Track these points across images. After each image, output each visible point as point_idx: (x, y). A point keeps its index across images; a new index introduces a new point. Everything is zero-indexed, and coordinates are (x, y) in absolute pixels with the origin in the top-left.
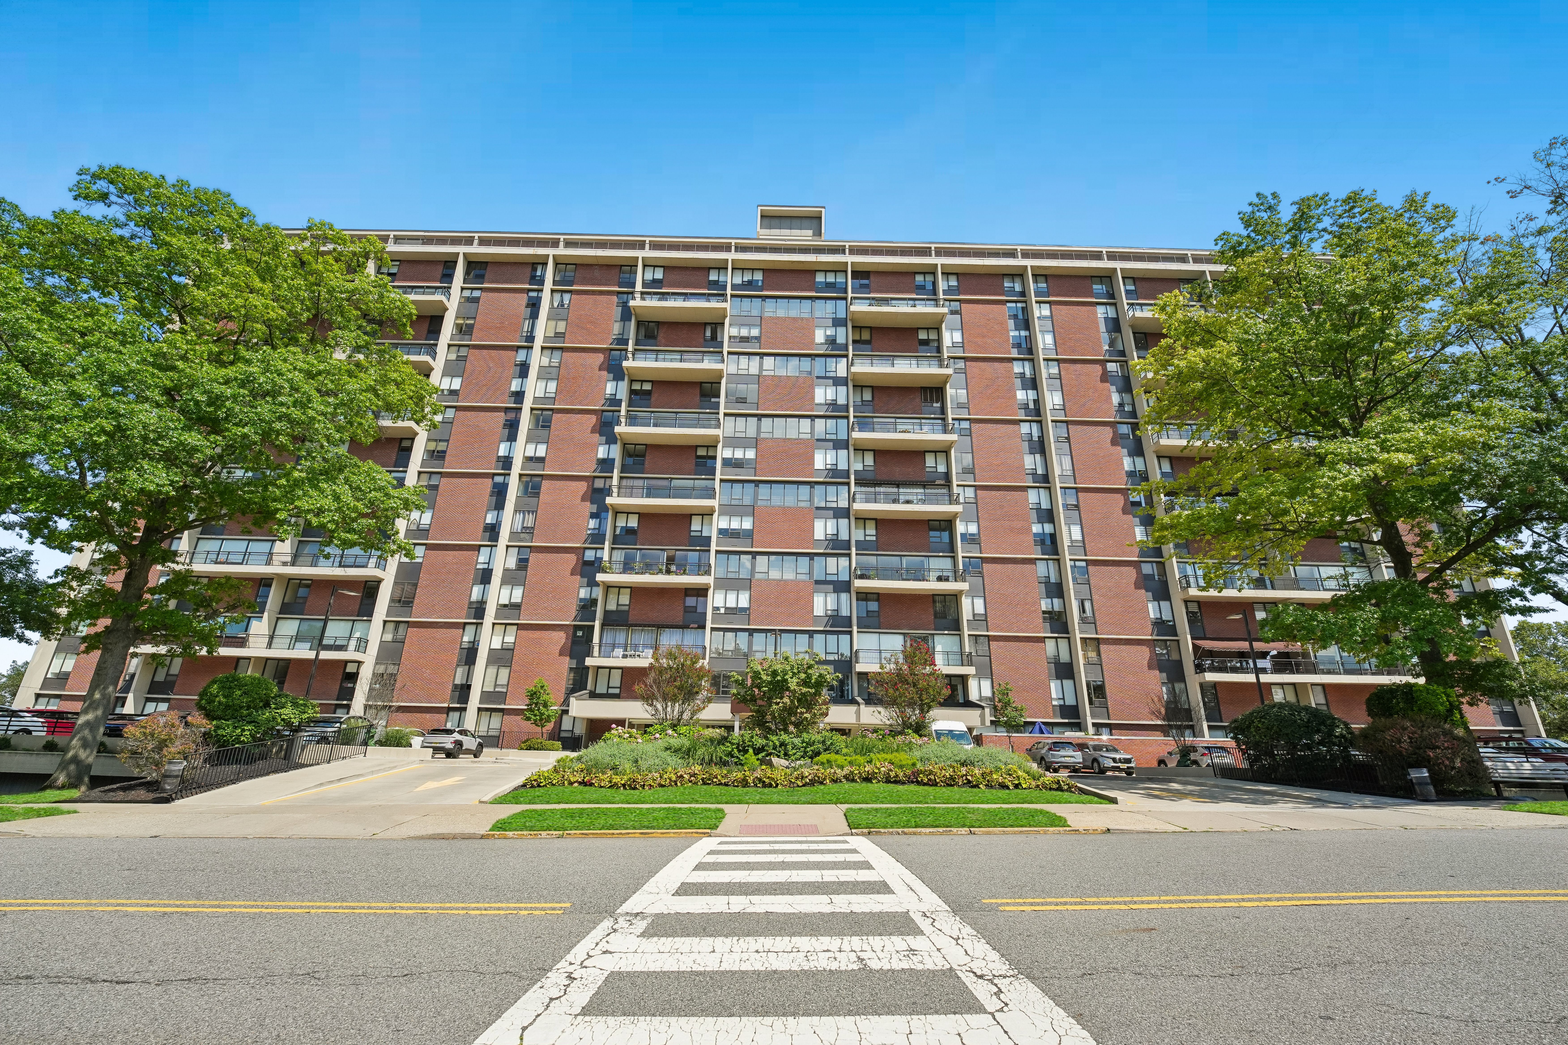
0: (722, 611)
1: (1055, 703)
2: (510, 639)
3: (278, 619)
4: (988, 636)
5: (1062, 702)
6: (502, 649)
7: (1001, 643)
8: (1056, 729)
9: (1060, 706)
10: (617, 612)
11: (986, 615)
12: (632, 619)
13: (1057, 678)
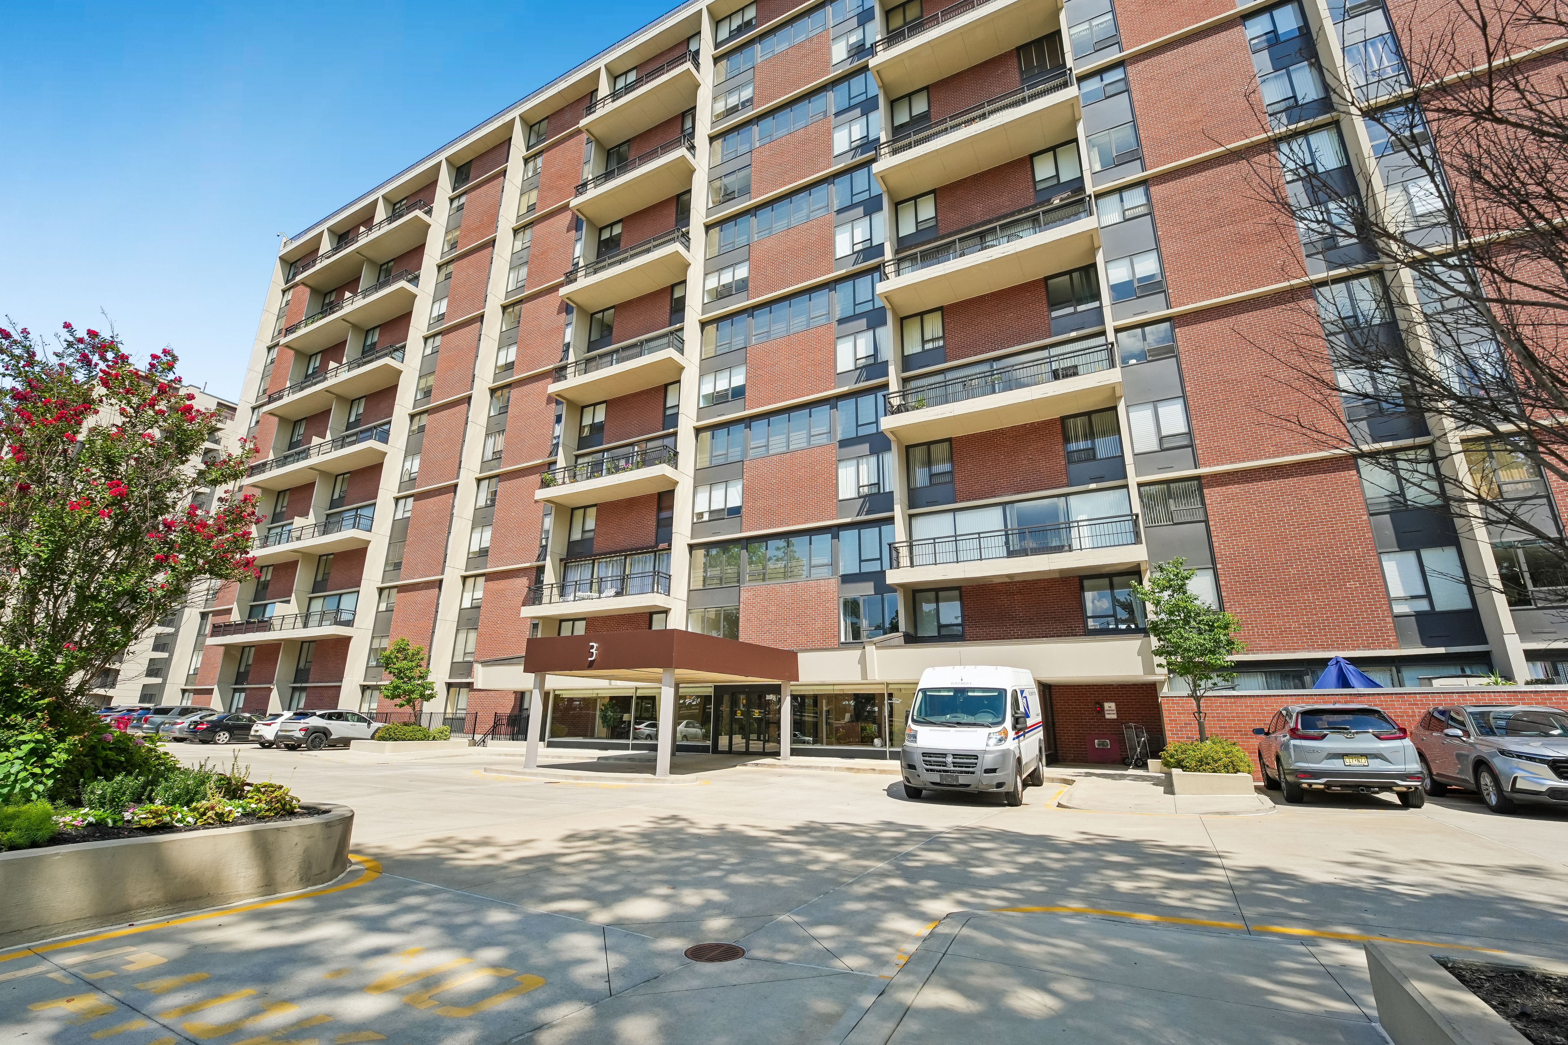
0: (706, 517)
1: (1400, 608)
2: (479, 594)
3: (311, 599)
4: (1198, 478)
5: (1423, 606)
6: (472, 608)
7: (1234, 489)
8: (1408, 673)
9: (1419, 616)
10: (582, 541)
11: (1190, 434)
12: (597, 547)
13: (1403, 546)
